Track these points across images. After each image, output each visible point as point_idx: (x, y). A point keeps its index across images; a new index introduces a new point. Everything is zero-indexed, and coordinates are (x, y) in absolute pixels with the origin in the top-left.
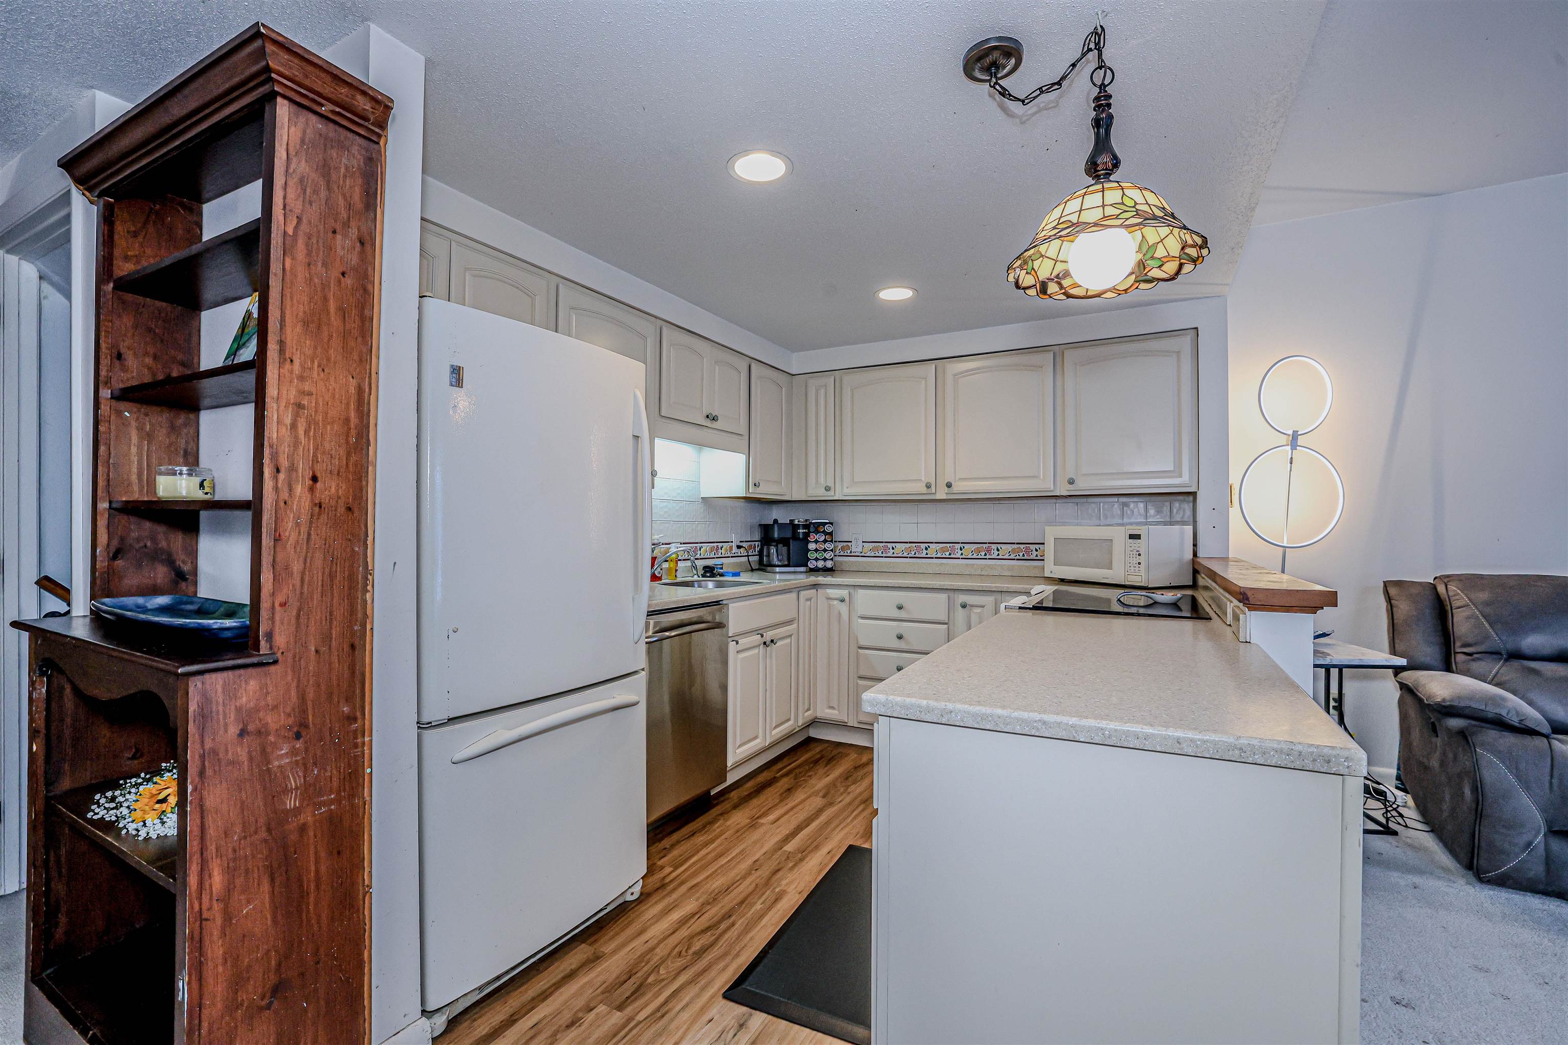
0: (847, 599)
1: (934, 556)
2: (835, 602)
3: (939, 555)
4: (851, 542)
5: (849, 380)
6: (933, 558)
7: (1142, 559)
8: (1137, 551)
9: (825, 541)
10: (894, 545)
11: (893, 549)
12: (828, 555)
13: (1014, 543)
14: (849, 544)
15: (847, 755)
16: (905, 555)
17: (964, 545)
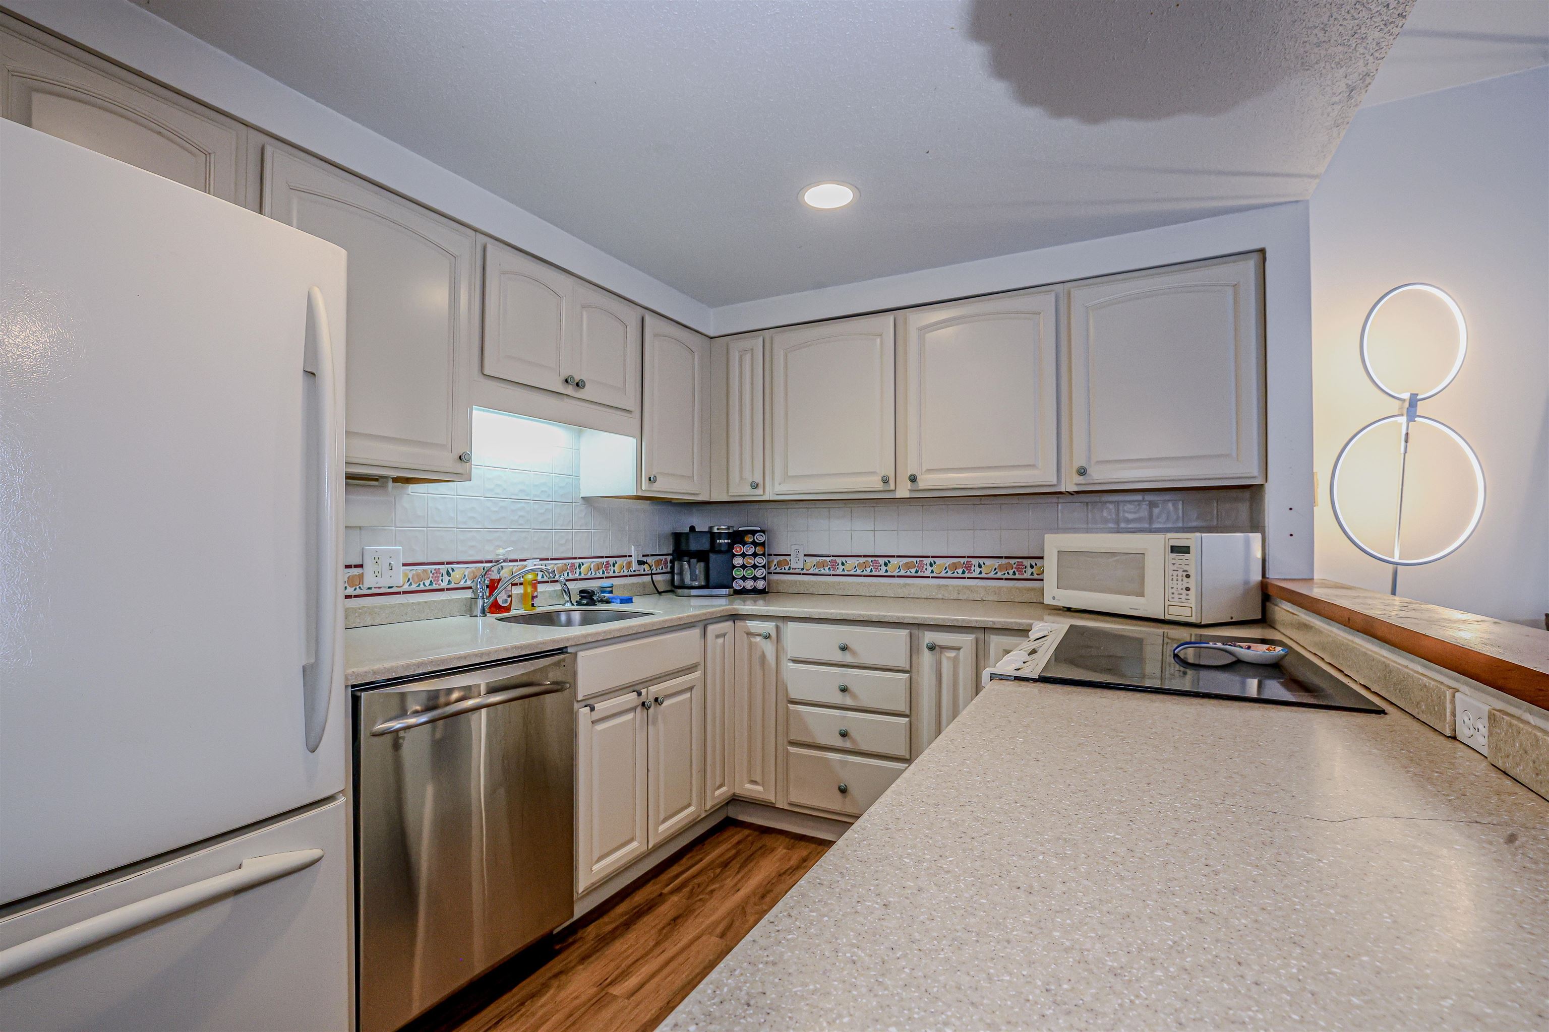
0: (774, 635)
1: (895, 574)
2: (758, 639)
3: (902, 573)
4: (790, 555)
5: (782, 340)
6: (894, 576)
7: (1192, 583)
8: (1184, 571)
9: (755, 555)
10: (844, 559)
11: (843, 564)
12: (759, 573)
13: (1002, 557)
14: (788, 558)
16: (859, 572)
17: (935, 559)
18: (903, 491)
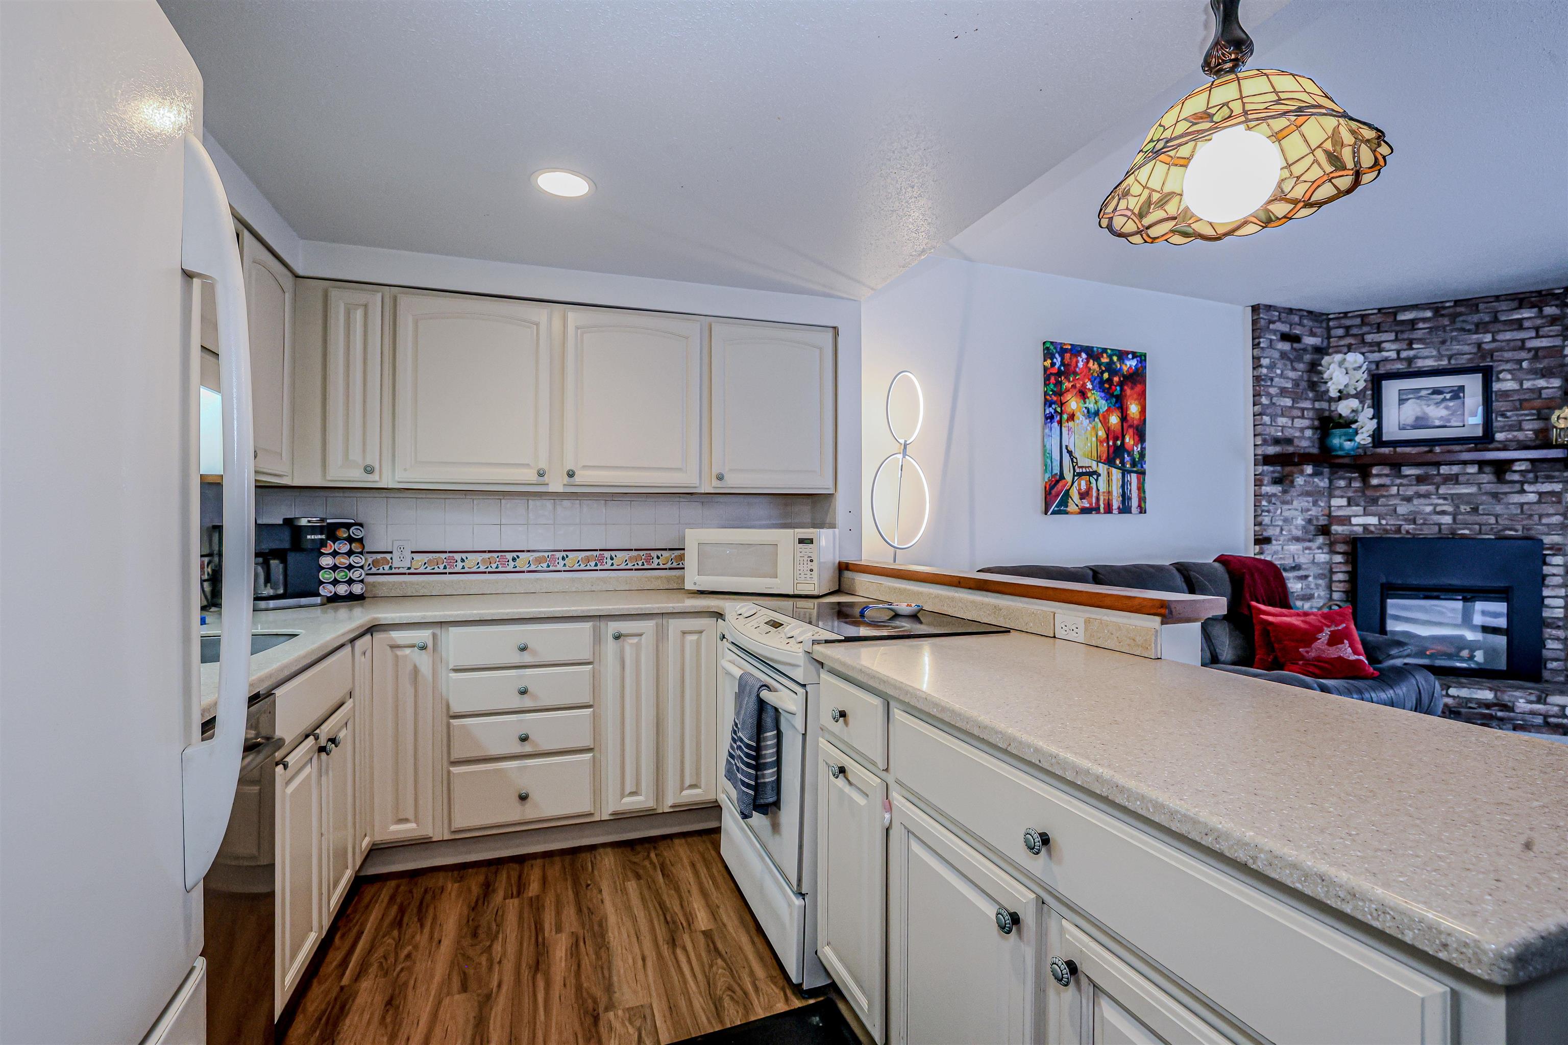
0: (430, 645)
1: (525, 569)
2: (408, 651)
3: (533, 568)
4: (391, 552)
5: (406, 301)
6: (523, 572)
7: (814, 566)
8: (809, 557)
9: (350, 553)
10: (464, 556)
12: (355, 575)
13: (632, 550)
14: (388, 556)
15: (442, 889)
16: (482, 569)
17: (567, 553)
18: (557, 485)
